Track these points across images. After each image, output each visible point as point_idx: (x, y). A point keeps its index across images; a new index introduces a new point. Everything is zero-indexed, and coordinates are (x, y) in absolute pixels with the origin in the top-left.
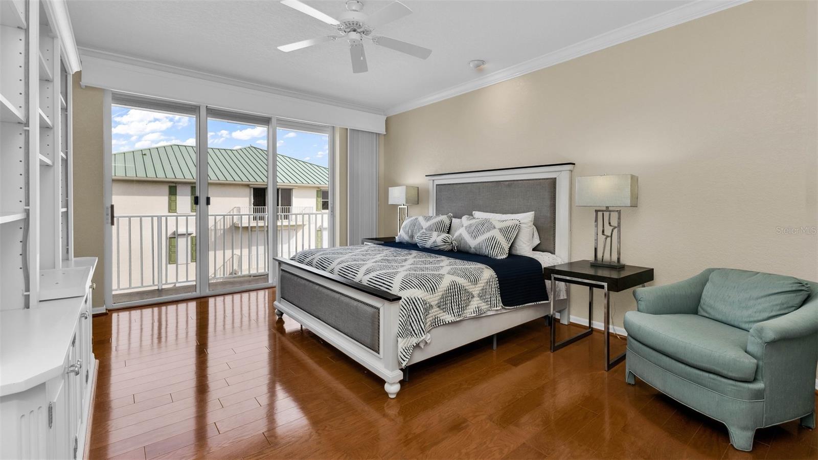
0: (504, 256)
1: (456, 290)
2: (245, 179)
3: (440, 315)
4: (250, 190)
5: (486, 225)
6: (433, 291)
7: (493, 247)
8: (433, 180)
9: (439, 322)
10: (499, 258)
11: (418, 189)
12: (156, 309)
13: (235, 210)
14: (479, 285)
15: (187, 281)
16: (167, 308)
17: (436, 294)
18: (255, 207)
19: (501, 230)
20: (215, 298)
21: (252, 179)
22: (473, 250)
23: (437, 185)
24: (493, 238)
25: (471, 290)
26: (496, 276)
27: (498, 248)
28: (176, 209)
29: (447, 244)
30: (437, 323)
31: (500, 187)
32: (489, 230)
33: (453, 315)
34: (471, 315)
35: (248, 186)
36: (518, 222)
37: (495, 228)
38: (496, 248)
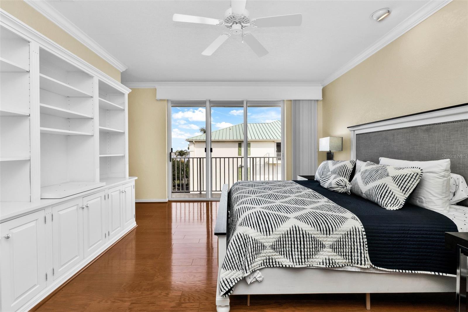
0: (395, 208)
1: (298, 236)
2: (272, 138)
3: (276, 257)
4: (275, 144)
5: (380, 171)
6: (268, 233)
7: (383, 195)
8: (354, 131)
9: (274, 263)
10: (388, 208)
11: (342, 139)
12: (199, 203)
13: (267, 154)
14: (333, 236)
15: (216, 191)
16: (203, 204)
17: (271, 236)
18: (278, 153)
19: (394, 178)
20: (216, 203)
21: (275, 138)
22: (364, 195)
23: (356, 134)
24: (384, 186)
25: (320, 239)
26: (363, 230)
27: (388, 198)
28: (241, 154)
29: (341, 186)
30: (271, 264)
31: (416, 133)
32: (381, 177)
33: (291, 260)
34: (319, 266)
35: (274, 141)
36: (419, 171)
37: (388, 175)
38: (386, 196)
